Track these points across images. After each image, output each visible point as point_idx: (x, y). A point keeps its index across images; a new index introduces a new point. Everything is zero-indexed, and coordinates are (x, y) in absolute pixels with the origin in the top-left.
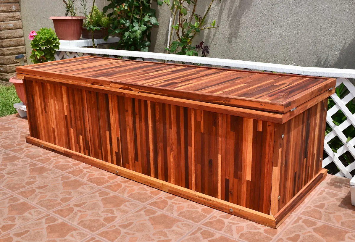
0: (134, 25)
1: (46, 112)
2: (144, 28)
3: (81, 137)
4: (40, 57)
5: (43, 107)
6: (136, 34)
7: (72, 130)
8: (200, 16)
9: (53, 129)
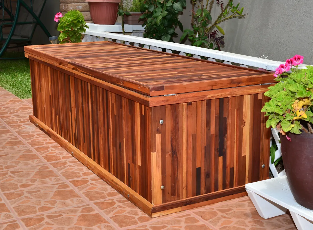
0: (157, 11)
1: (41, 92)
2: (165, 13)
3: (57, 116)
4: (63, 40)
5: (39, 87)
6: (157, 20)
7: (53, 109)
8: (222, 2)
9: (44, 108)
